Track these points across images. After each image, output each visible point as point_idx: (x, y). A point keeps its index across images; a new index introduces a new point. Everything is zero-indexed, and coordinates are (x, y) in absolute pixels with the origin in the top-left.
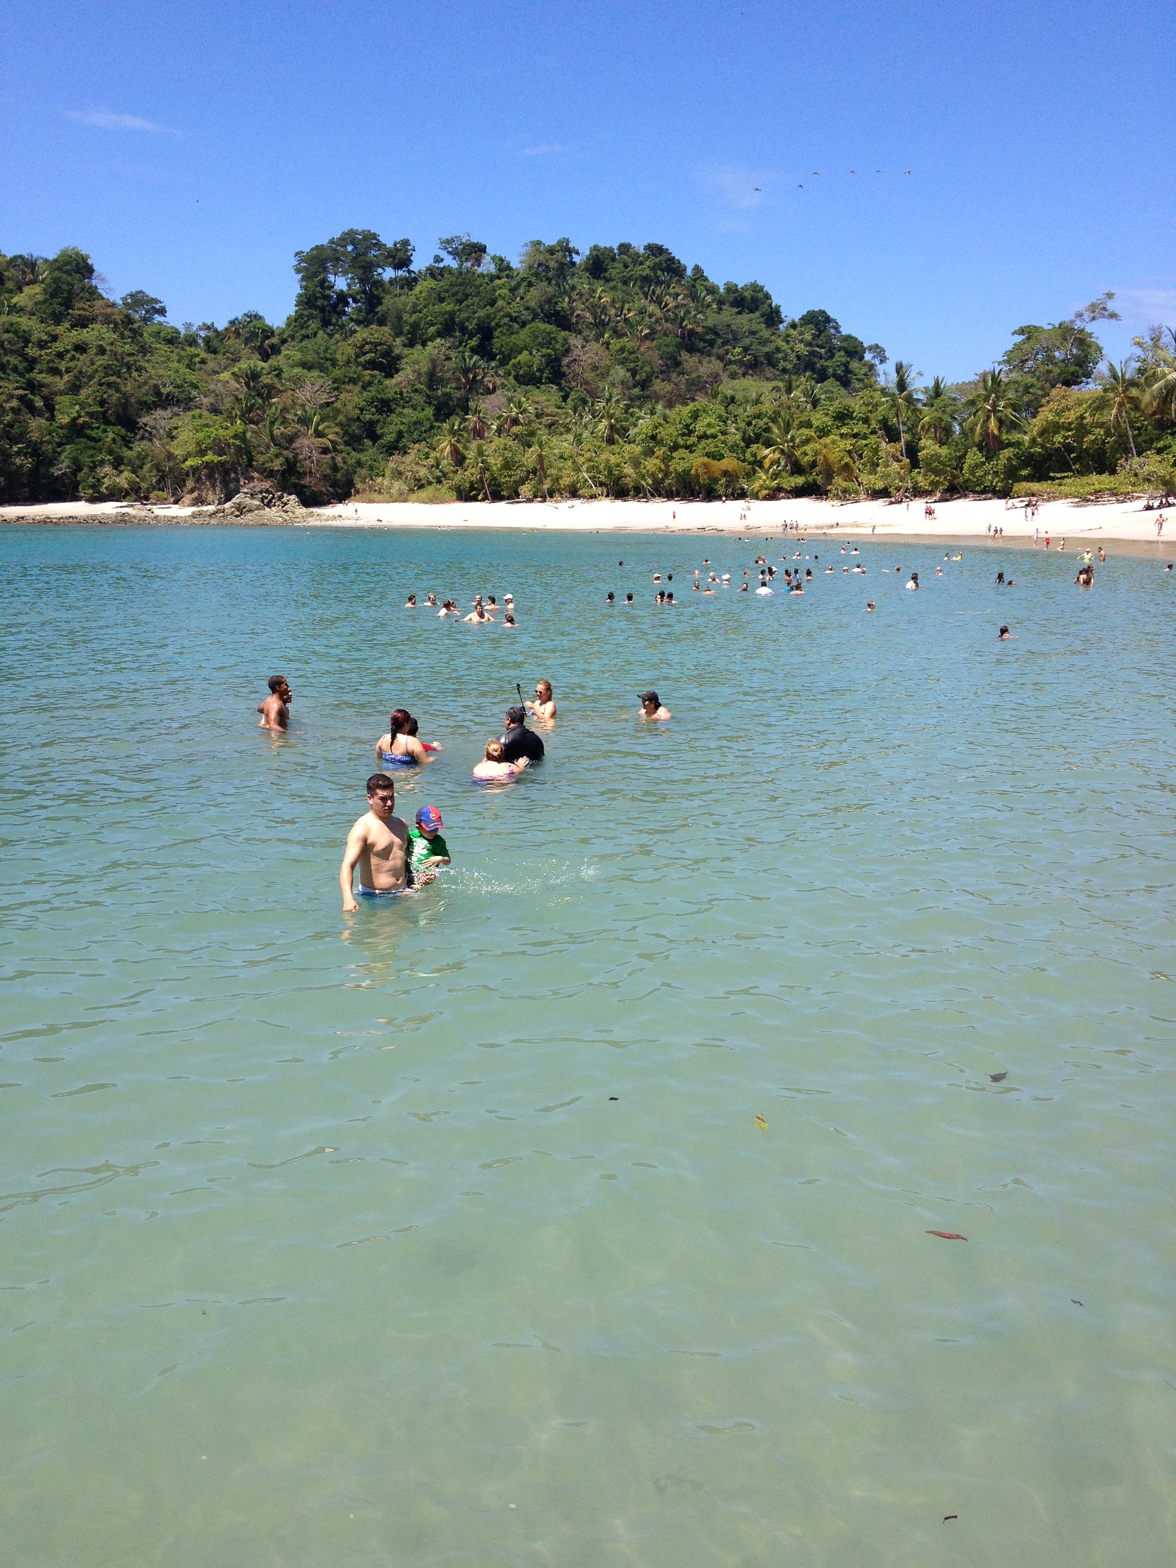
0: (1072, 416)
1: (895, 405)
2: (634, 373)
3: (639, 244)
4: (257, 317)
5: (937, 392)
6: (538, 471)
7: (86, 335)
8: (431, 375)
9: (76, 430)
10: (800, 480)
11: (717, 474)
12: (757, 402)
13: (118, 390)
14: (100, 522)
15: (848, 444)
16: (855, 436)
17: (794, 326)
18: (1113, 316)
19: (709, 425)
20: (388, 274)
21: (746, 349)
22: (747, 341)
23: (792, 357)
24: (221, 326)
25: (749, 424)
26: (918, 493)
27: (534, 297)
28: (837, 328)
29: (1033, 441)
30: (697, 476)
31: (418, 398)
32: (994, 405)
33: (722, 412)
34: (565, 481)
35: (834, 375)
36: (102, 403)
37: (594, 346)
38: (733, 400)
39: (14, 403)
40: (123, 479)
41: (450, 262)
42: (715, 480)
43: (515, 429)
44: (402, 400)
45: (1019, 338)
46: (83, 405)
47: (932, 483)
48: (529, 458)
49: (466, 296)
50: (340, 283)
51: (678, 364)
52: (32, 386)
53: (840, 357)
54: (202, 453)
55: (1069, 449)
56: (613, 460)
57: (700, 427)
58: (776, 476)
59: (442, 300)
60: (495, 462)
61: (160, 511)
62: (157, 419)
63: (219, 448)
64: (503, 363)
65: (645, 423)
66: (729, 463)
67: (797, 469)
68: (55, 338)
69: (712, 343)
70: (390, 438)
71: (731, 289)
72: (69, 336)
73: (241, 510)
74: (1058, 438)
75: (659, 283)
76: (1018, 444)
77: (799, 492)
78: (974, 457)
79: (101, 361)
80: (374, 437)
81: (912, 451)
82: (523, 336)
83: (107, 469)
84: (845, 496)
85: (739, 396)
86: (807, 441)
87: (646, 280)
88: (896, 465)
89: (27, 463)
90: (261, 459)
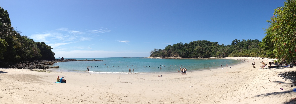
3: (256, 39)
4: (229, 45)
11: (247, 55)
16: (255, 52)
25: (250, 51)
37: (251, 46)
44: (234, 50)
46: (213, 51)
52: (211, 50)
56: (242, 54)
57: (247, 52)
59: (240, 43)
63: (219, 54)
64: (243, 47)
68: (213, 47)
80: (231, 53)
82: (245, 45)
86: (252, 53)
90: (222, 54)
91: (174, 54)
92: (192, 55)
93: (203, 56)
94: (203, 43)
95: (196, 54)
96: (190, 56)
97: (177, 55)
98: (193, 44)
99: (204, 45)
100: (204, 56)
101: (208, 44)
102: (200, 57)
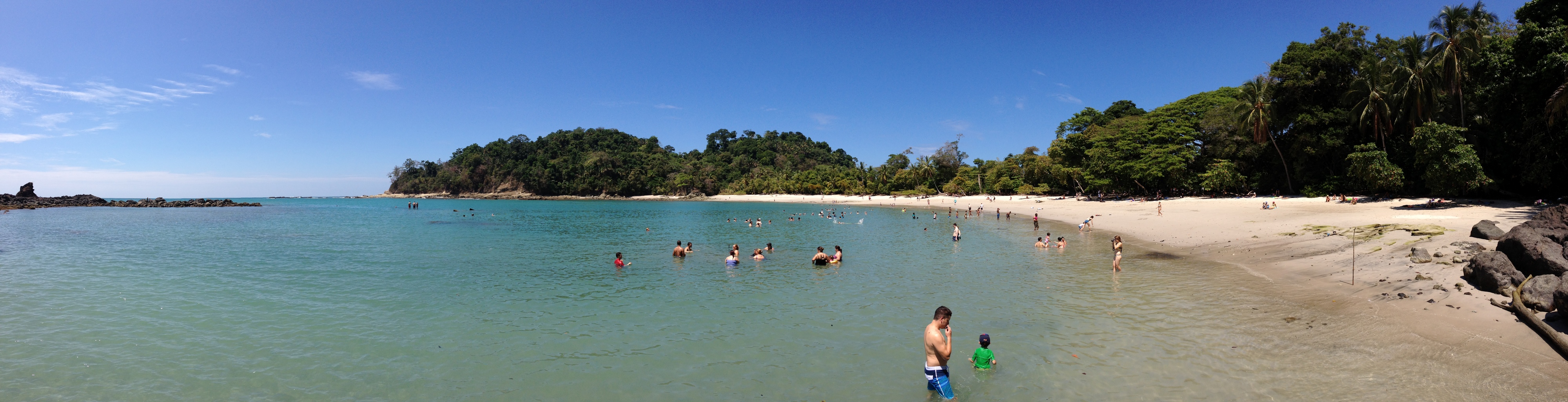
0: (903, 176)
1: (860, 172)
2: (793, 163)
3: (794, 132)
4: (697, 150)
5: (871, 169)
6: (768, 187)
7: (656, 156)
8: (740, 163)
9: (652, 178)
10: (837, 190)
11: (815, 188)
12: (825, 170)
13: (662, 168)
14: (656, 200)
15: (849, 181)
16: (851, 179)
17: (834, 152)
18: (912, 153)
19: (813, 176)
20: (730, 139)
21: (822, 158)
22: (822, 156)
23: (834, 160)
24: (688, 153)
25: (823, 176)
26: (867, 194)
27: (767, 144)
28: (845, 153)
29: (895, 181)
30: (810, 188)
31: (737, 169)
32: (885, 173)
33: (816, 172)
34: (775, 189)
35: (845, 164)
36: (658, 172)
37: (783, 156)
38: (819, 170)
39: (638, 172)
40: (662, 190)
41: (746, 136)
42: (815, 190)
43: (762, 176)
44: (733, 169)
45: (891, 157)
46: (654, 172)
47: (870, 191)
48: (765, 183)
49: (750, 144)
50: (718, 142)
51: (805, 161)
52: (642, 168)
53: (846, 160)
54: (682, 183)
55: (903, 183)
56: (788, 184)
57: (810, 176)
58: (831, 189)
59: (744, 145)
60: (757, 185)
61: (671, 197)
62: (672, 175)
63: (686, 182)
64: (759, 160)
65: (796, 175)
66: (818, 185)
67: (836, 187)
68: (648, 157)
69: (813, 156)
70: (729, 179)
71: (818, 143)
72: (651, 156)
73: (691, 197)
74: (901, 181)
75: (799, 141)
76: (891, 182)
77: (836, 193)
78: (880, 185)
79: (659, 162)
80: (725, 179)
81: (865, 183)
82: (765, 153)
83: (659, 187)
84: (849, 194)
85: (821, 169)
86: (839, 180)
87: (796, 140)
88: (861, 187)
89: (640, 186)
90: (696, 184)
91: (502, 181)
92: (574, 185)
93: (618, 189)
94: (606, 139)
95: (590, 183)
96: (568, 189)
97: (513, 184)
98: (564, 140)
99: (608, 146)
100: (623, 189)
101: (623, 142)
102: (607, 193)
